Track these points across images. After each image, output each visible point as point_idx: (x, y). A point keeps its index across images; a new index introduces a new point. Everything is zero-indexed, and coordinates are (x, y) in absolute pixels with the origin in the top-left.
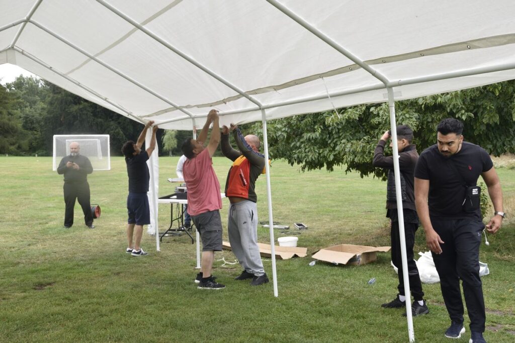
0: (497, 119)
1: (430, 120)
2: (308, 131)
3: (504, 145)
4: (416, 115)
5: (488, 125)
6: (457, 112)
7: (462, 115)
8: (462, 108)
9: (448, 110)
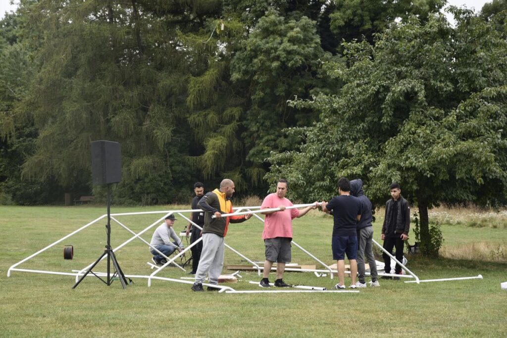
0: (447, 177)
1: (406, 176)
2: (318, 180)
3: (452, 193)
4: (399, 173)
5: (442, 180)
6: (425, 172)
7: (428, 174)
8: (427, 170)
9: (419, 171)
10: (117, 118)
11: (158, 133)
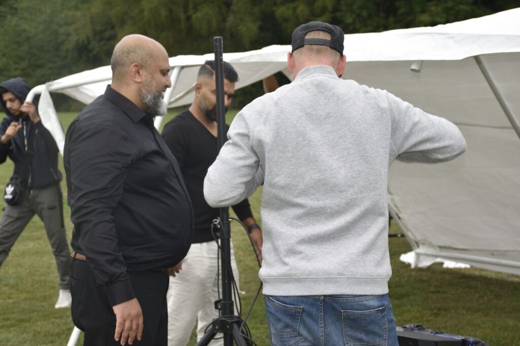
10: (199, 15)
11: (243, 29)
